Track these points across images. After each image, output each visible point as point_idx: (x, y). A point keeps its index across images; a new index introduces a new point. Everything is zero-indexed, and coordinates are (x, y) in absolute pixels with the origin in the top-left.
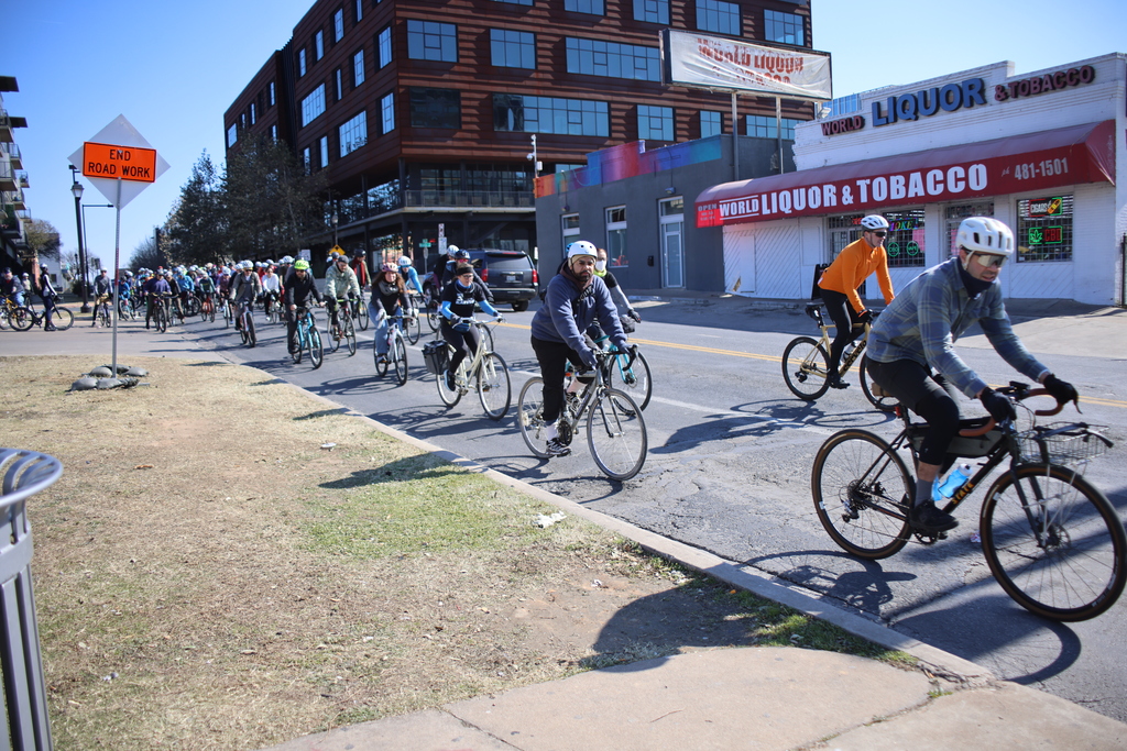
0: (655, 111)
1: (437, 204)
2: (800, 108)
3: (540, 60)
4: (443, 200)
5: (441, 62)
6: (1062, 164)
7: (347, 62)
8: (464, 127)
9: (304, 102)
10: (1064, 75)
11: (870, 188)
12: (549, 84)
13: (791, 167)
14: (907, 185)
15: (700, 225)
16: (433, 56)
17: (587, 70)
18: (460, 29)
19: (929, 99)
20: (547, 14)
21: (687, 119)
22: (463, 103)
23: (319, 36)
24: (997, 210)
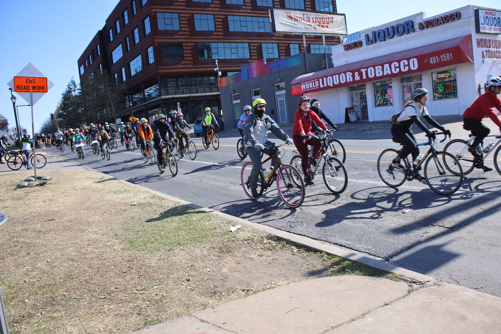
0: (270, 45)
1: (176, 94)
2: (333, 40)
3: (217, 27)
4: (178, 92)
5: (173, 30)
6: (450, 56)
7: (131, 33)
8: (185, 59)
9: (113, 53)
10: (448, 17)
11: (367, 72)
12: (222, 37)
13: (331, 66)
14: (383, 70)
15: (293, 94)
16: (169, 28)
17: (238, 29)
18: (181, 15)
19: (390, 31)
20: (218, 6)
21: (284, 48)
22: (184, 48)
23: (118, 23)
24: (423, 78)
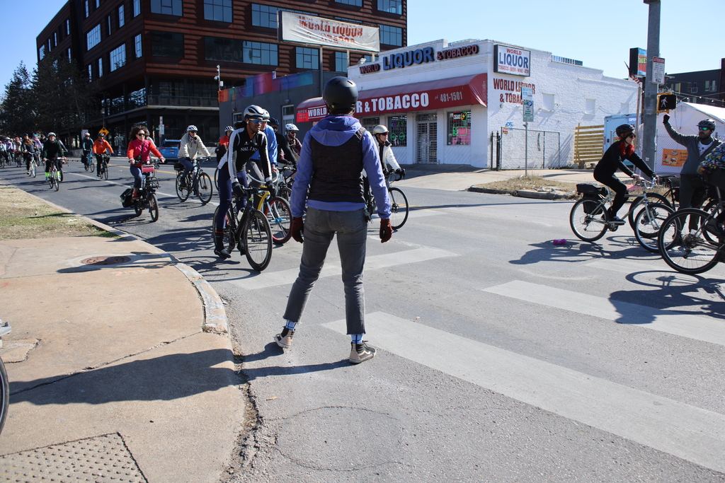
0: (307, 51)
1: (169, 104)
3: (235, 17)
4: (173, 102)
5: (172, 16)
6: (460, 95)
7: (115, 11)
8: (186, 56)
9: (88, 35)
10: (466, 49)
11: (377, 103)
12: (241, 32)
14: (394, 103)
15: (298, 121)
16: (167, 11)
17: (265, 24)
19: (408, 56)
22: (186, 42)
24: (438, 118)
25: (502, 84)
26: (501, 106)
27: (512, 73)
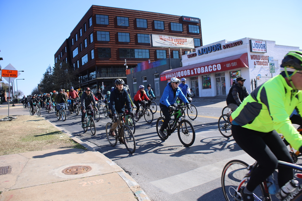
0: (161, 51)
1: (105, 77)
3: (131, 40)
4: (107, 76)
5: (106, 41)
7: (83, 42)
8: (112, 57)
9: (73, 52)
10: (236, 43)
11: (197, 70)
12: (134, 45)
14: (204, 69)
15: (162, 80)
16: (103, 40)
17: (143, 42)
18: (110, 33)
19: (209, 49)
20: (133, 28)
22: (111, 51)
23: (76, 35)
24: (225, 74)
25: (254, 57)
26: (255, 67)
27: (259, 51)
